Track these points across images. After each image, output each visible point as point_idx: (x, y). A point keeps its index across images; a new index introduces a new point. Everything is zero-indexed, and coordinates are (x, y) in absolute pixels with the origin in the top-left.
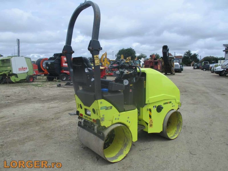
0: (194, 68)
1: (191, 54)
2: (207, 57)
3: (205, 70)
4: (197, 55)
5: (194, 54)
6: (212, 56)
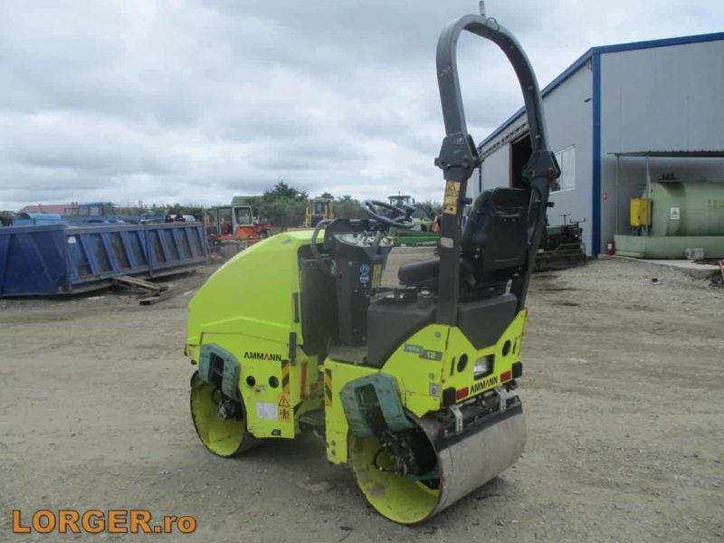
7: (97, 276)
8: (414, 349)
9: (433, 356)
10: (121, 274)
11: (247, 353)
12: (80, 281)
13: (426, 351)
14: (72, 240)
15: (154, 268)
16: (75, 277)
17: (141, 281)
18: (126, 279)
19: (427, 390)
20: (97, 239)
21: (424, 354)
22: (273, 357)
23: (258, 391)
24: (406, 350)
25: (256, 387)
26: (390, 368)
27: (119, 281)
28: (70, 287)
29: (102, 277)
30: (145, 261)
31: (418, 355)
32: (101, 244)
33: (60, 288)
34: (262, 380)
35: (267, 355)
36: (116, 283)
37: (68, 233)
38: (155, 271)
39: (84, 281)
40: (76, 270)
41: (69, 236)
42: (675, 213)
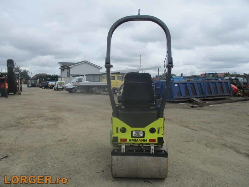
0: (29, 87)
1: (20, 70)
2: (39, 74)
3: (43, 88)
4: (27, 72)
5: (24, 71)
6: (44, 73)
7: (184, 97)
10: (193, 97)
12: (177, 98)
14: (176, 85)
15: (207, 96)
16: (176, 96)
17: (198, 100)
18: (194, 99)
20: (185, 85)
27: (191, 99)
28: (174, 99)
29: (186, 97)
30: (203, 93)
32: (186, 87)
33: (172, 99)
36: (190, 99)
37: (175, 83)
38: (207, 97)
39: (179, 98)
40: (176, 95)
41: (175, 84)
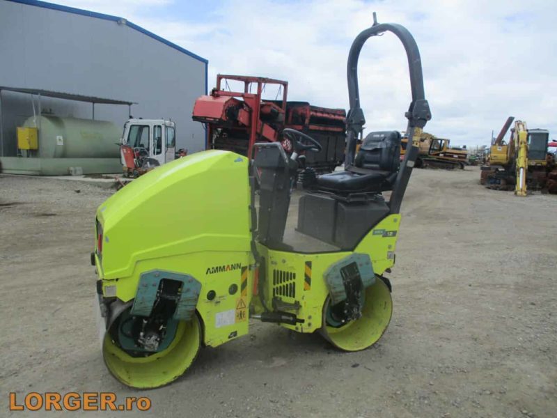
8: (379, 232)
9: (391, 233)
11: (209, 269)
13: (387, 232)
19: (386, 256)
21: (385, 234)
22: (234, 267)
23: (218, 302)
24: (374, 234)
25: (216, 299)
26: (361, 248)
31: (381, 236)
34: (222, 291)
35: (228, 266)
42: (60, 140)
